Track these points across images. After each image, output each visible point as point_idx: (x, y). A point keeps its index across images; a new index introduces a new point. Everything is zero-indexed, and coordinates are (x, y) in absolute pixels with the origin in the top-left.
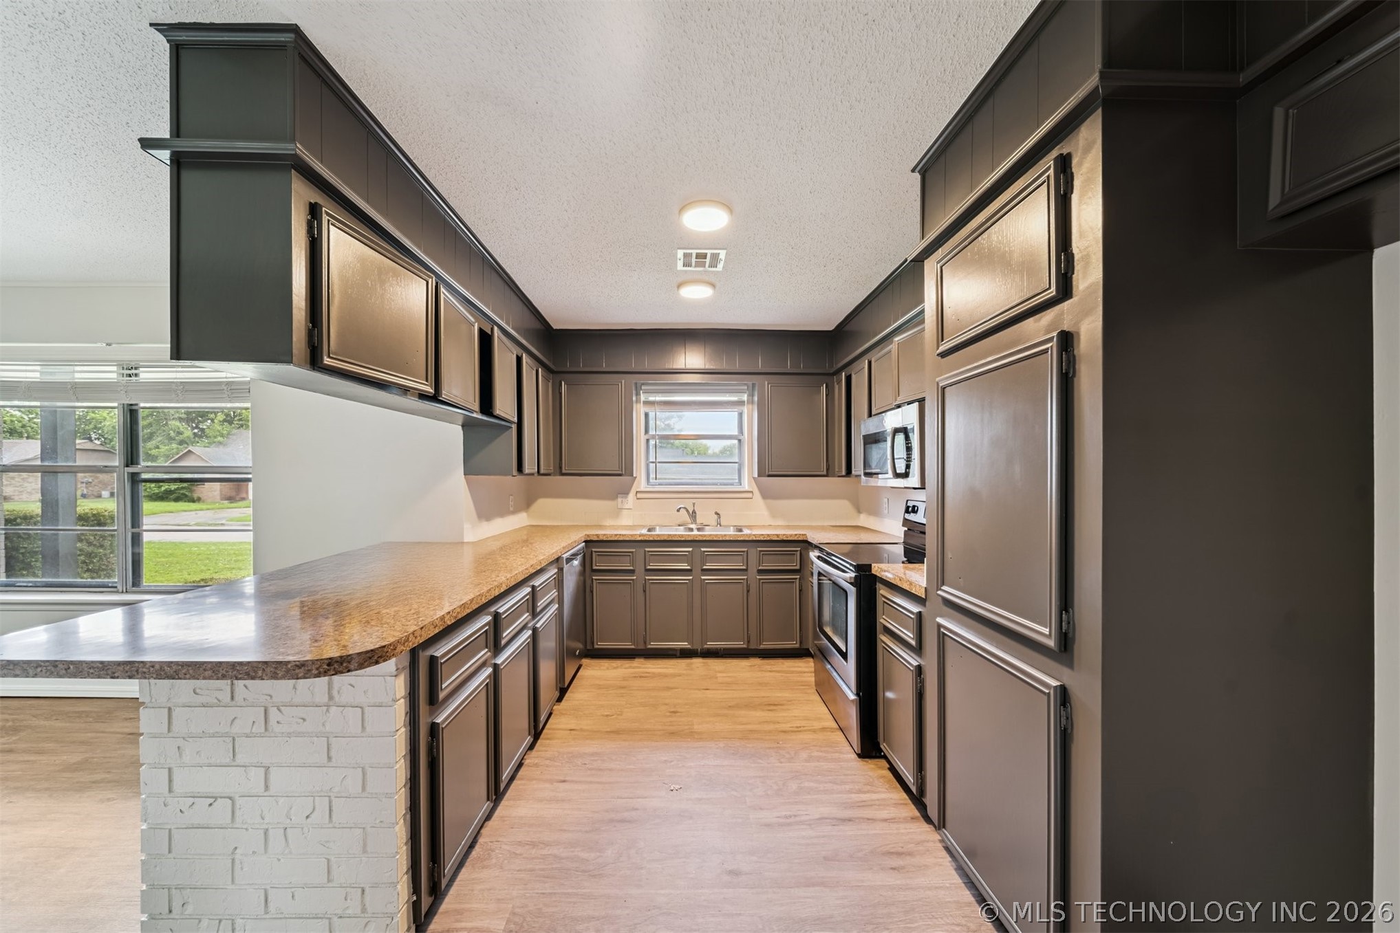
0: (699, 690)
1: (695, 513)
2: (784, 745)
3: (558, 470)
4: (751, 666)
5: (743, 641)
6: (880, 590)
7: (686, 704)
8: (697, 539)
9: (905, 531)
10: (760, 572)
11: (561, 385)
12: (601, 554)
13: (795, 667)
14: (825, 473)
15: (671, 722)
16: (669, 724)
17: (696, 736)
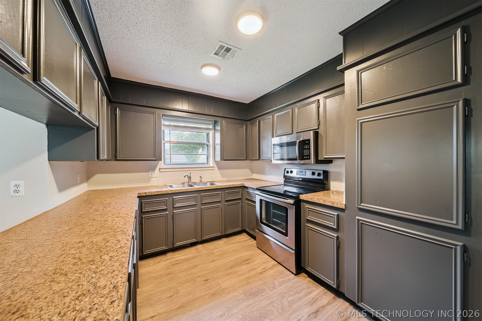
0: (210, 262)
1: (191, 177)
2: (266, 280)
3: (114, 158)
4: (224, 243)
5: (220, 232)
6: (305, 206)
7: (210, 273)
8: (200, 190)
9: (284, 180)
10: (227, 201)
11: (116, 110)
12: (147, 203)
13: (241, 239)
14: (245, 159)
15: (208, 287)
16: (208, 289)
17: (226, 291)
